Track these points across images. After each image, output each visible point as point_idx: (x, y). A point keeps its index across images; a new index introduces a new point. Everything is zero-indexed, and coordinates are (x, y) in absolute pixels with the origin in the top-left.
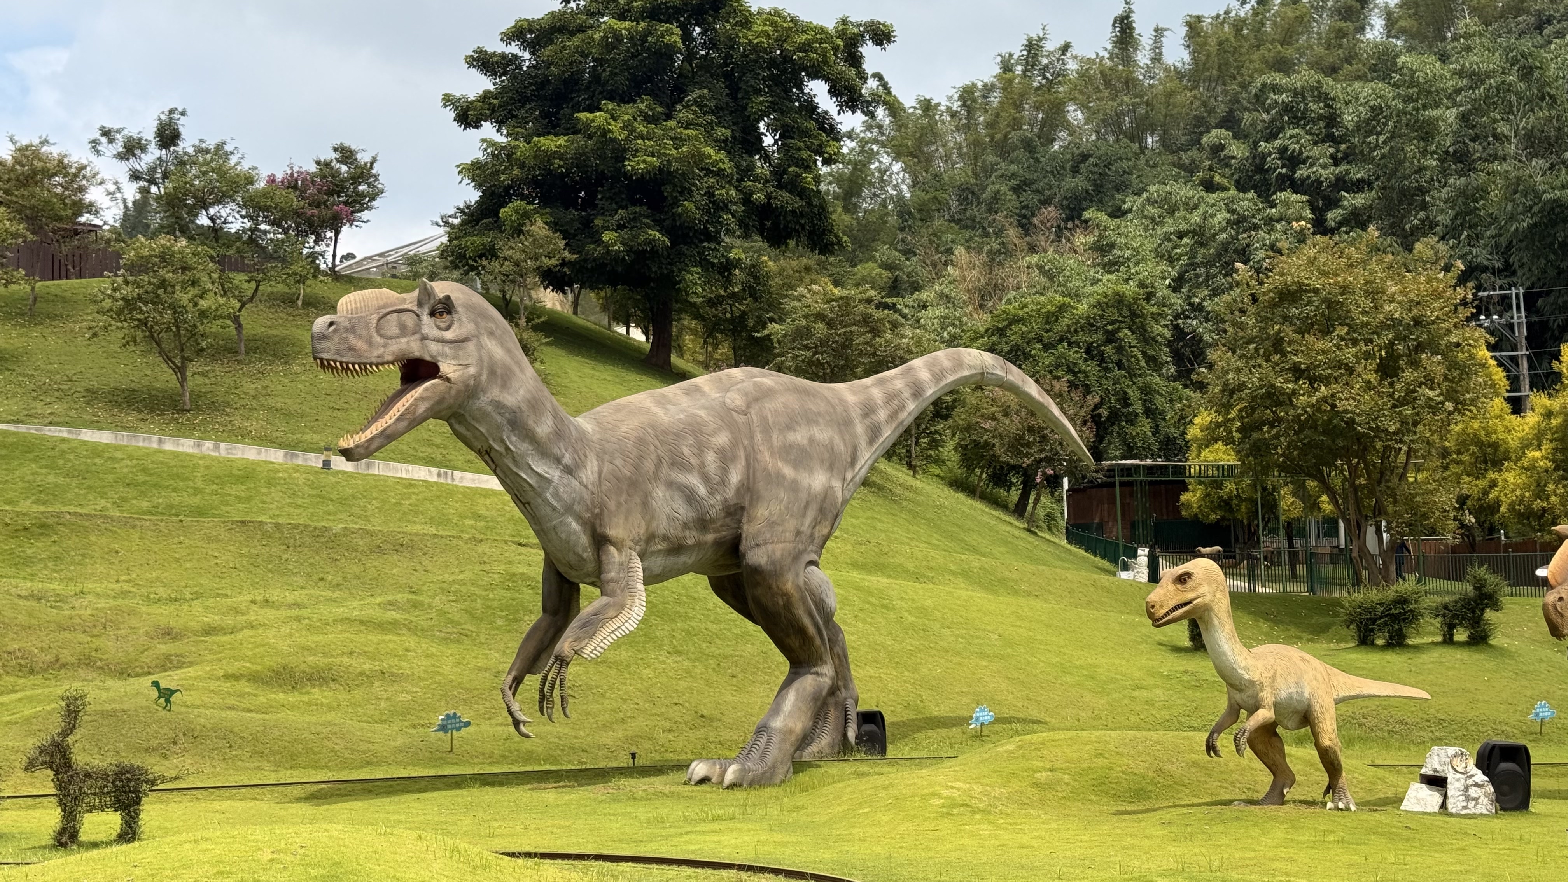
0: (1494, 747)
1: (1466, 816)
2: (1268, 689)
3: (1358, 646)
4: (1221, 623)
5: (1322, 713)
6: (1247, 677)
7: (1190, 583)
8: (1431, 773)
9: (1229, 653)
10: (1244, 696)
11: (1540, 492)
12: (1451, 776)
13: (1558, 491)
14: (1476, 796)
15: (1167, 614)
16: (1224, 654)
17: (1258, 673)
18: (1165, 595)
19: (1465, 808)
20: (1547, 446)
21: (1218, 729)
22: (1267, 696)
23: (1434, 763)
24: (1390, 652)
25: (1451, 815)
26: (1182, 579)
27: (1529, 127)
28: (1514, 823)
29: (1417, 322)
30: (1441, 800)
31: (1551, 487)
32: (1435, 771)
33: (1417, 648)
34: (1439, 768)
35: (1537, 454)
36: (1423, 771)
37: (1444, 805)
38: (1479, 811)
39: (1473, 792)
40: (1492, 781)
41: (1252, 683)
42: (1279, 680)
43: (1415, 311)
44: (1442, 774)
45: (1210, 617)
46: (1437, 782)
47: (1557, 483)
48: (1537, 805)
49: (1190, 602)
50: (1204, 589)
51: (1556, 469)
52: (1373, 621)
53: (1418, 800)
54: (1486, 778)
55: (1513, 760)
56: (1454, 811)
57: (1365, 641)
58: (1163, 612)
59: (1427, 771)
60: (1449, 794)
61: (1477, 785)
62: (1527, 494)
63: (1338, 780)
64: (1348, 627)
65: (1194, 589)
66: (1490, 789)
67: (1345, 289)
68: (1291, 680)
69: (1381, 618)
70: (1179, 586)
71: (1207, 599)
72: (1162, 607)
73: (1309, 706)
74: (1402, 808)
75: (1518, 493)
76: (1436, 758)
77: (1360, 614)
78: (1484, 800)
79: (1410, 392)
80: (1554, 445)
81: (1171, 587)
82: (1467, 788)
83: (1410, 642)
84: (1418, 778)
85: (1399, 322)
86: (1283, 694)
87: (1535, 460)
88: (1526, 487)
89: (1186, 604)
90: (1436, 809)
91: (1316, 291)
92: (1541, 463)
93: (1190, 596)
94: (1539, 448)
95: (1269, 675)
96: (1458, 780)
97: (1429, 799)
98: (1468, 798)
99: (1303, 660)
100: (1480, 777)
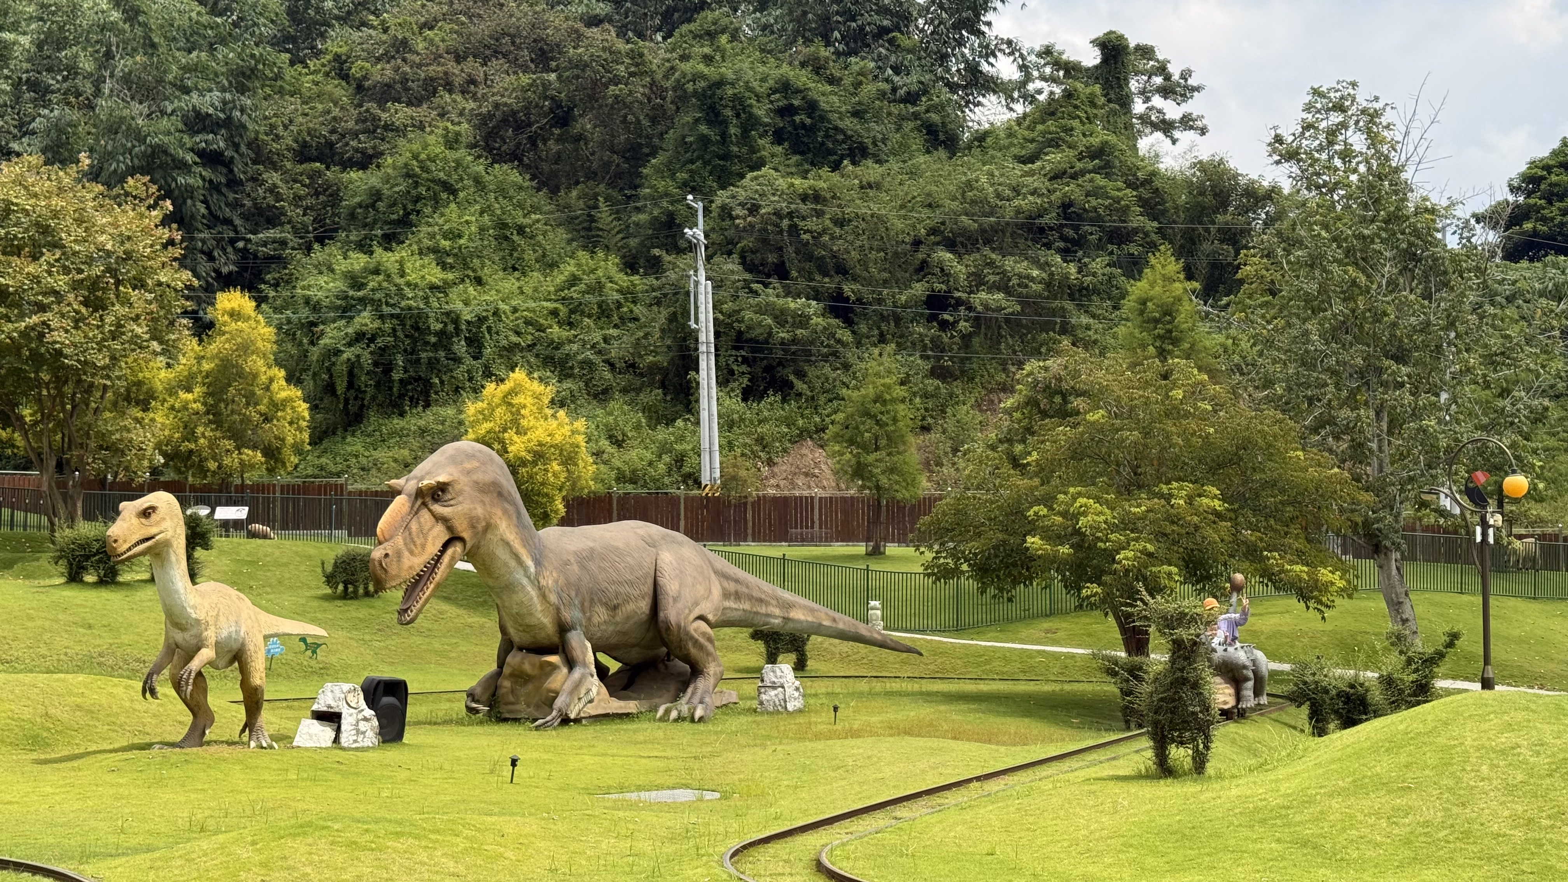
0: (379, 682)
1: (357, 749)
2: (213, 628)
3: (67, 582)
4: (177, 560)
5: (255, 652)
6: (194, 616)
7: (154, 517)
8: (325, 709)
9: (182, 591)
10: (187, 636)
11: (190, 435)
12: (345, 712)
13: (207, 434)
14: (364, 729)
15: (129, 549)
16: (177, 592)
17: (204, 611)
18: (129, 529)
19: (355, 741)
20: (198, 390)
21: (157, 670)
22: (211, 635)
23: (325, 701)
24: (103, 590)
25: (343, 749)
26: (146, 513)
27: (126, 70)
28: (392, 754)
29: (129, 255)
30: (333, 735)
31: (200, 430)
32: (329, 707)
33: (127, 585)
34: (333, 704)
35: (190, 396)
36: (315, 707)
37: (336, 740)
38: (366, 745)
39: (363, 726)
40: (378, 716)
41: (198, 621)
42: (222, 618)
43: (128, 245)
44: (337, 710)
45: (168, 553)
46: (331, 718)
47: (206, 425)
48: (409, 736)
49: (153, 537)
50: (167, 524)
51: (208, 413)
52: (87, 558)
53: (310, 735)
54: (373, 713)
55: (393, 695)
56: (346, 745)
57: (74, 578)
58: (126, 546)
59: (320, 706)
60: (343, 728)
61: (366, 719)
62: (177, 435)
63: (256, 719)
64: (56, 563)
65: (158, 523)
66: (375, 723)
67: (55, 214)
68: (232, 619)
69: (94, 555)
70: (143, 520)
71: (168, 535)
72: (125, 541)
73: (243, 645)
74: (295, 744)
75: (167, 433)
76: (329, 694)
77: (74, 550)
78: (370, 734)
79: (119, 326)
80: (205, 389)
81: (135, 521)
82: (357, 724)
83: (120, 579)
84: (309, 714)
85: (109, 254)
86: (224, 634)
87: (187, 402)
88: (175, 428)
89: (148, 539)
90: (329, 744)
91: (27, 213)
92: (194, 406)
93: (153, 530)
94: (189, 390)
95: (214, 614)
96: (351, 715)
97: (324, 733)
98: (358, 732)
99: (239, 598)
100: (368, 713)
